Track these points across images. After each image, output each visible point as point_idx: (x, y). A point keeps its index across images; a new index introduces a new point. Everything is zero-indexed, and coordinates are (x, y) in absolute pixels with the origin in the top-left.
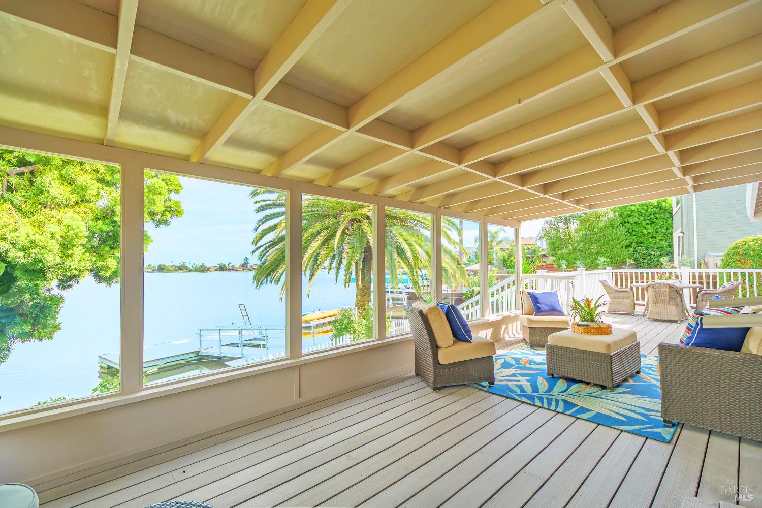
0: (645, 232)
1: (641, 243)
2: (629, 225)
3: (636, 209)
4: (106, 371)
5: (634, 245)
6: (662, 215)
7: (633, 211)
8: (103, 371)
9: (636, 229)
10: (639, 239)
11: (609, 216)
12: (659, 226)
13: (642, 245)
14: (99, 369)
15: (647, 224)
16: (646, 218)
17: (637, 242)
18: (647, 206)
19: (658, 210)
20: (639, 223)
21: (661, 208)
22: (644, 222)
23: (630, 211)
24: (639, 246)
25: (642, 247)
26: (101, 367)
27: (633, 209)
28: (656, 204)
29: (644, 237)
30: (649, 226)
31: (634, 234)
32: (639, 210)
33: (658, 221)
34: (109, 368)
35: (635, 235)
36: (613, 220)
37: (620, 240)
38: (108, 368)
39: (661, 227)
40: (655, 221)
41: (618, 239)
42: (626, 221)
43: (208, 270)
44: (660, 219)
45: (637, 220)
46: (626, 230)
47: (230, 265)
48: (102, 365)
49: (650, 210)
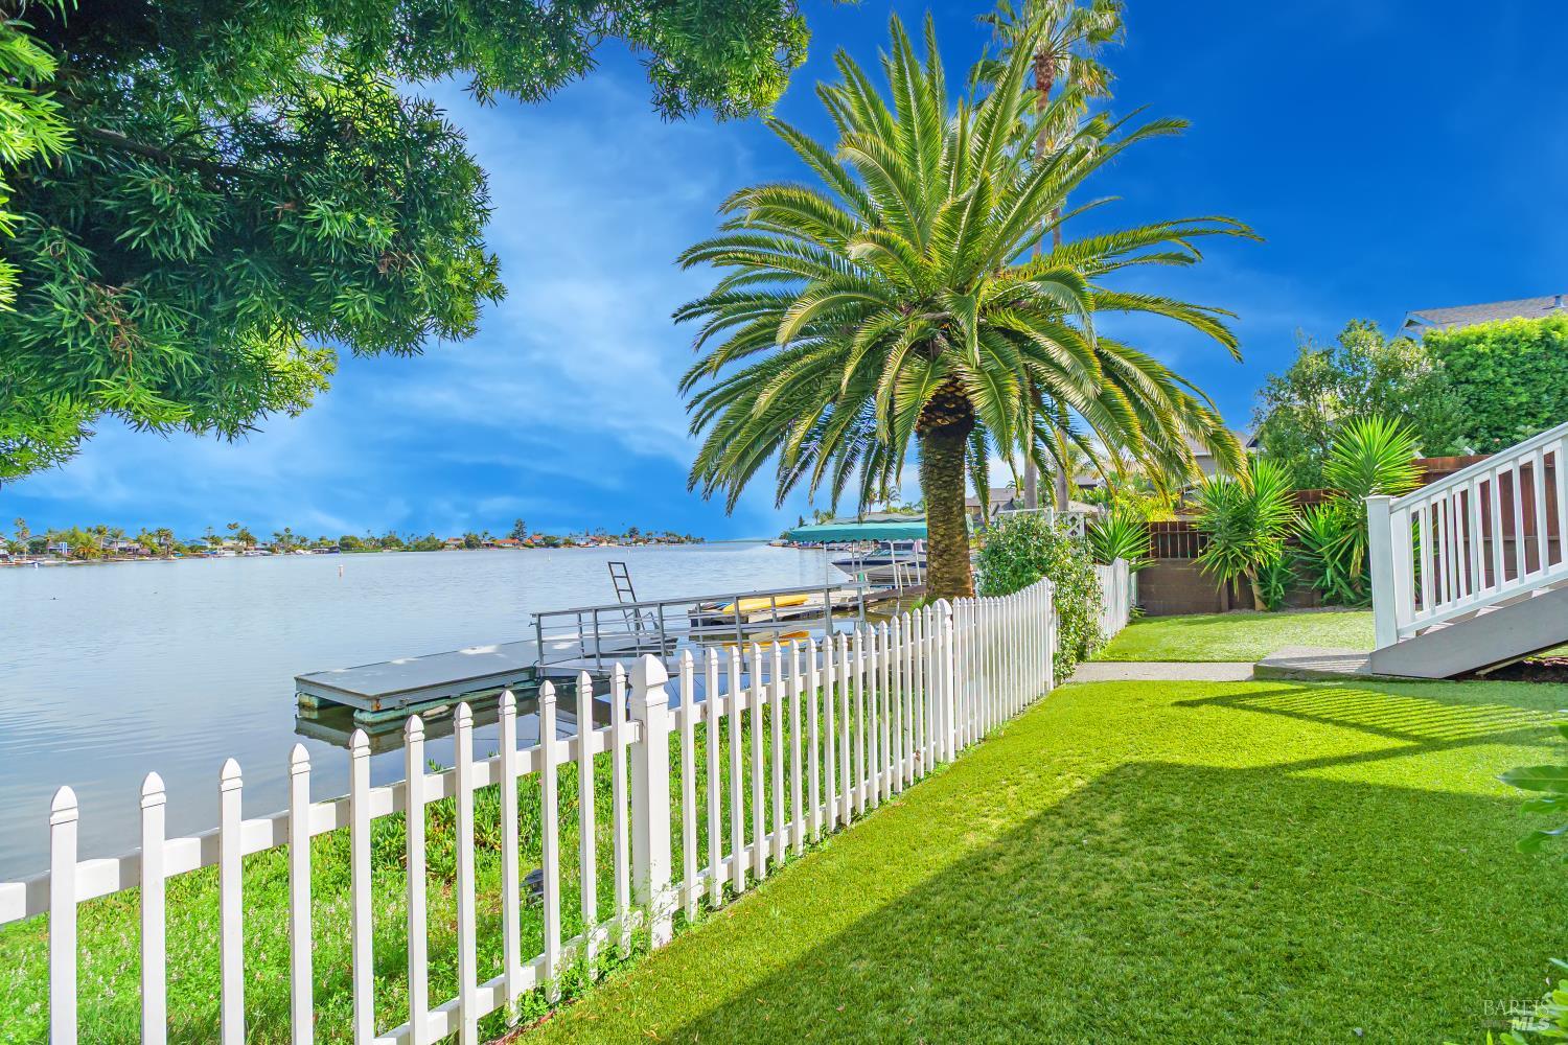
0: (1512, 401)
1: (1499, 429)
2: (1471, 388)
3: (1487, 351)
4: (315, 715)
5: (1483, 432)
6: (1552, 363)
7: (1480, 356)
8: (306, 714)
9: (1490, 395)
10: (1496, 418)
11: (1423, 369)
12: (1544, 389)
13: (1501, 433)
14: (297, 711)
15: (1515, 384)
16: (1513, 370)
17: (1489, 427)
18: (1516, 343)
19: (1542, 350)
20: (1496, 383)
21: (1548, 346)
22: (1508, 380)
23: (1471, 356)
24: (1492, 436)
25: (1501, 438)
26: (302, 706)
27: (1481, 351)
28: (1537, 335)
29: (1507, 414)
30: (1520, 389)
31: (1481, 408)
32: (1498, 352)
33: (1542, 376)
34: (325, 705)
35: (1484, 412)
36: (1433, 376)
37: (1449, 423)
38: (320, 708)
39: (1547, 392)
40: (1534, 376)
41: (1444, 421)
42: (1463, 379)
43: (443, 547)
44: (1546, 371)
45: (1491, 375)
46: (1465, 399)
47: (488, 536)
48: (306, 699)
49: (1524, 350)
